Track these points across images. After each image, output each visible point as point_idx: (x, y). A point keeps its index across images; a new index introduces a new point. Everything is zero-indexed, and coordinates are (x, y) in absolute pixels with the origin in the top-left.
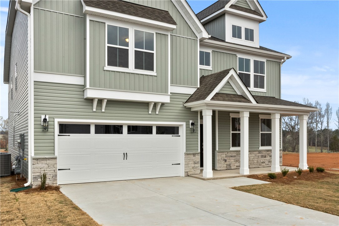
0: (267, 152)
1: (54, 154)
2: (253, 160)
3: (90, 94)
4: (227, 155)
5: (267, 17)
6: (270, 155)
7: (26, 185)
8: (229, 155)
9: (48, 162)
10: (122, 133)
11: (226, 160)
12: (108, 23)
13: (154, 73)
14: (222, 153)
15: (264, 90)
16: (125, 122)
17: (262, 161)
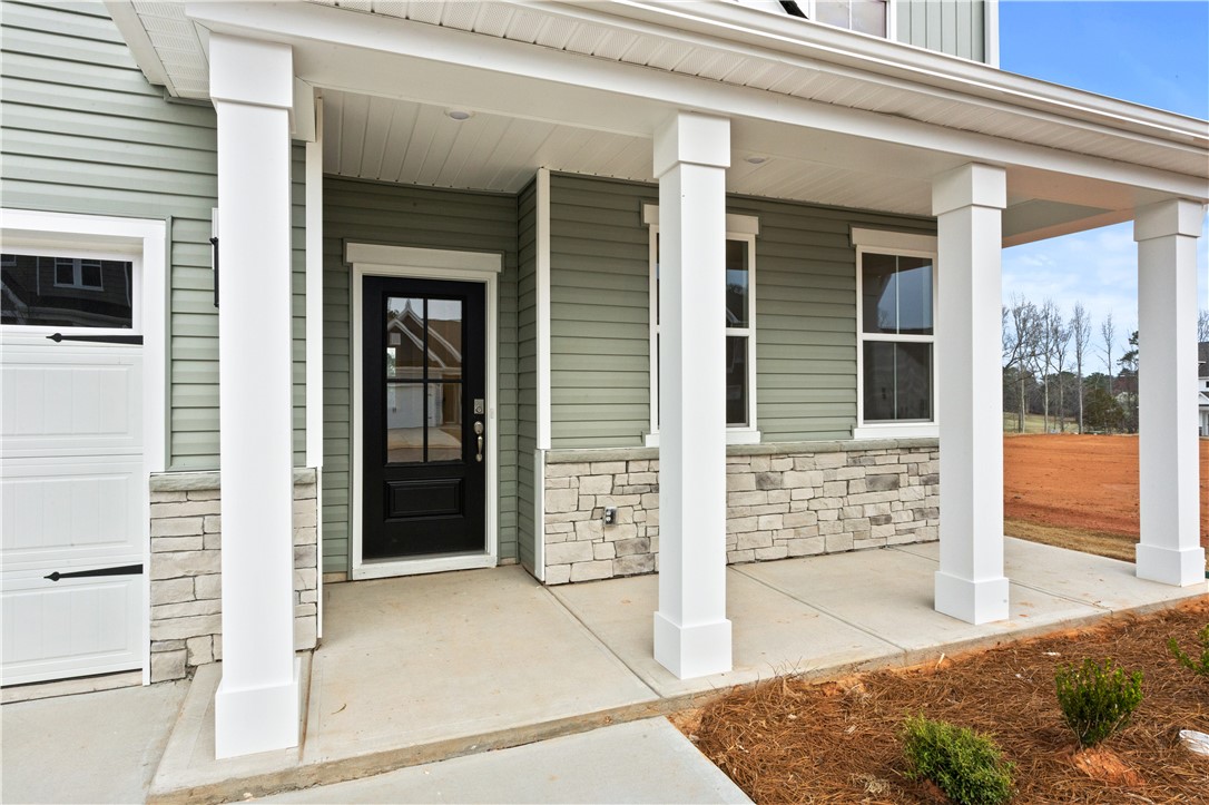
0: (906, 458)
2: (815, 505)
4: (620, 480)
6: (923, 470)
8: (633, 479)
11: (613, 515)
14: (585, 468)
17: (871, 512)
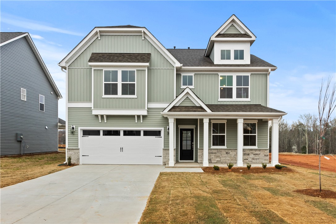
0: (251, 151)
1: (78, 147)
3: (95, 112)
5: (256, 37)
6: (254, 153)
7: (64, 163)
9: (75, 151)
10: (120, 135)
12: (104, 69)
13: (135, 96)
15: (248, 99)
16: (122, 129)
17: (244, 158)
